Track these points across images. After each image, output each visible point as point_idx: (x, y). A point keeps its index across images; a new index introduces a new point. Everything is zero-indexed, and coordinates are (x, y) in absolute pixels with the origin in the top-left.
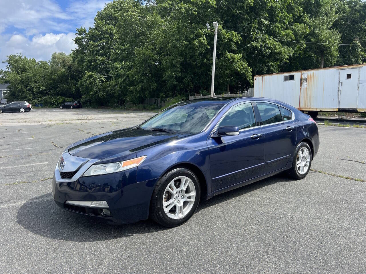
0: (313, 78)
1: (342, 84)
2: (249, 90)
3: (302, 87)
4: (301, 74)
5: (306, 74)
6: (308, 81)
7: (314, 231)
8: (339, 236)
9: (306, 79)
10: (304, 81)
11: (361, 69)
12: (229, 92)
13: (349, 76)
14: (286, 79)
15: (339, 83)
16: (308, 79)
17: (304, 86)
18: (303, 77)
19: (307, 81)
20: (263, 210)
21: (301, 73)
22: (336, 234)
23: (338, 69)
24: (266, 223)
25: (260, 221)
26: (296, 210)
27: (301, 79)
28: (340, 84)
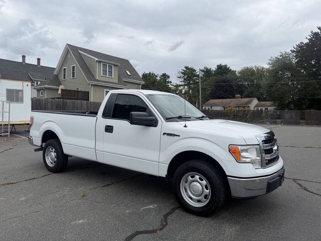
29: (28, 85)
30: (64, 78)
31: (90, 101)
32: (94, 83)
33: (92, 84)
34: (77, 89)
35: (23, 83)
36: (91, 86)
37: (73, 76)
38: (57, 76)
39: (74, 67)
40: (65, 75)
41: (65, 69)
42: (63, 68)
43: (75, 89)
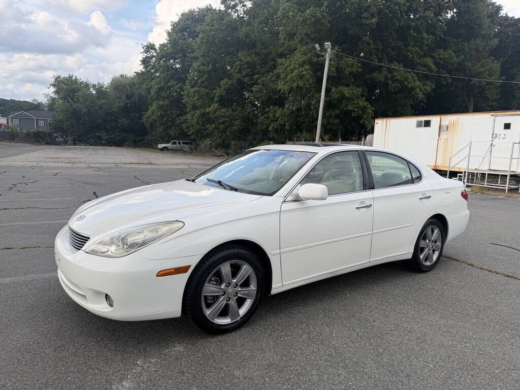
0: (457, 125)
1: (496, 137)
2: (367, 138)
3: (441, 137)
4: (440, 120)
5: (448, 119)
6: (450, 130)
7: (441, 356)
8: (479, 368)
9: (447, 127)
10: (444, 130)
12: (340, 139)
13: (507, 126)
14: (419, 125)
15: (493, 134)
16: (449, 127)
17: (444, 135)
18: (443, 123)
19: (447, 130)
20: (367, 315)
21: (441, 118)
22: (474, 364)
23: (493, 116)
24: (368, 338)
25: (360, 334)
26: (417, 320)
27: (440, 127)
28: (494, 136)
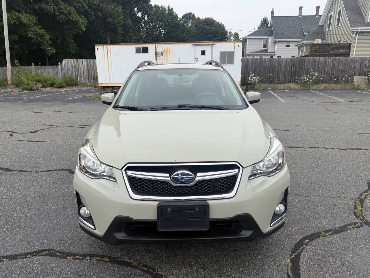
0: (169, 52)
1: (197, 60)
3: (158, 61)
4: (156, 47)
5: (161, 47)
6: (164, 55)
9: (162, 53)
10: (160, 55)
11: (214, 46)
13: (203, 53)
14: (138, 51)
15: (195, 58)
17: (160, 60)
18: (158, 50)
19: (162, 55)
21: (156, 45)
23: (194, 45)
27: (156, 53)
28: (196, 60)
29: (239, 46)
30: (329, 28)
31: (351, 56)
32: (360, 29)
33: (357, 32)
34: (340, 41)
35: (235, 43)
36: (356, 34)
37: (338, 24)
38: (322, 27)
39: (340, 11)
40: (330, 23)
41: (331, 16)
42: (330, 15)
43: (336, 42)
